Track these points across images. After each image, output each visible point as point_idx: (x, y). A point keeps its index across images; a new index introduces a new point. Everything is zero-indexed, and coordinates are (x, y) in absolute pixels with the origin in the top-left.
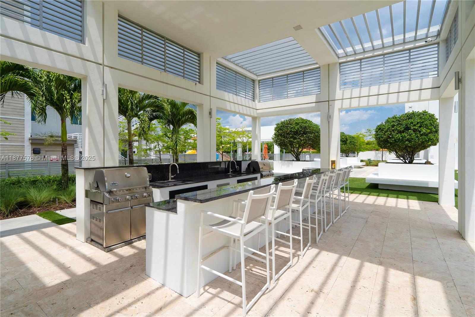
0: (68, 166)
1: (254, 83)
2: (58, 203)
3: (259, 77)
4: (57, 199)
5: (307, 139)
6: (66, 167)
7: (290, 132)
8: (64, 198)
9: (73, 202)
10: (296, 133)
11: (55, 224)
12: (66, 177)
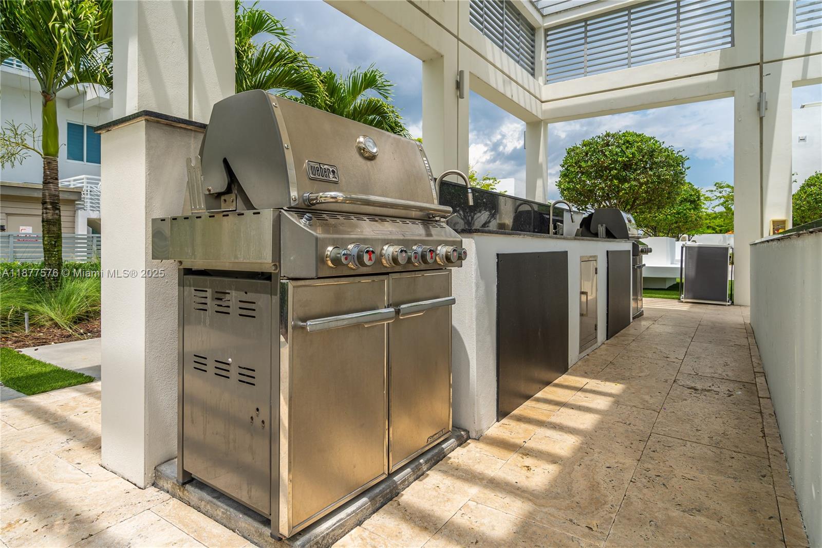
0: (60, 224)
1: (533, 35)
2: (31, 325)
3: (547, 19)
4: (26, 315)
5: (655, 179)
6: (55, 229)
7: (611, 164)
8: (49, 312)
9: (75, 323)
10: (627, 166)
11: (12, 392)
12: (55, 257)
